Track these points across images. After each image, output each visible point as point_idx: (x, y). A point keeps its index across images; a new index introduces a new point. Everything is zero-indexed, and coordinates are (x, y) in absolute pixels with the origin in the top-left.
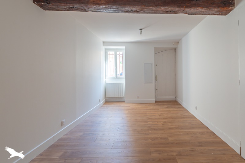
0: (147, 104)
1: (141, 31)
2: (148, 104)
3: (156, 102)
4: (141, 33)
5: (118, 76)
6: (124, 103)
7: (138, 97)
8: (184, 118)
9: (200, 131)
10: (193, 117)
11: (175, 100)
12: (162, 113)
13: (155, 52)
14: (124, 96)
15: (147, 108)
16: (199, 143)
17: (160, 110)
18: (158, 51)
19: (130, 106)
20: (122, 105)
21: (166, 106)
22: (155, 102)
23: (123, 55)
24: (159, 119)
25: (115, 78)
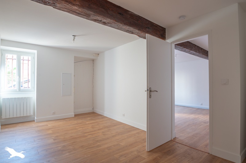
0: (66, 120)
1: (74, 38)
2: (69, 119)
3: (76, 115)
4: (74, 40)
5: (21, 88)
6: (33, 122)
7: (53, 113)
8: (115, 125)
9: (135, 132)
10: (121, 123)
11: (92, 112)
12: (92, 125)
13: (74, 61)
14: (32, 113)
15: (71, 123)
16: (143, 140)
17: (87, 123)
18: (78, 61)
19: (47, 125)
20: (33, 125)
21: (89, 118)
22: (74, 116)
23: (28, 60)
24: (95, 131)
25: (17, 91)
